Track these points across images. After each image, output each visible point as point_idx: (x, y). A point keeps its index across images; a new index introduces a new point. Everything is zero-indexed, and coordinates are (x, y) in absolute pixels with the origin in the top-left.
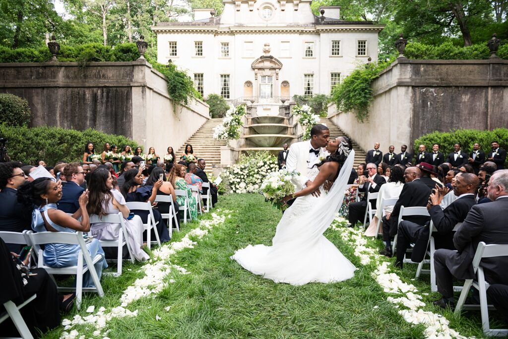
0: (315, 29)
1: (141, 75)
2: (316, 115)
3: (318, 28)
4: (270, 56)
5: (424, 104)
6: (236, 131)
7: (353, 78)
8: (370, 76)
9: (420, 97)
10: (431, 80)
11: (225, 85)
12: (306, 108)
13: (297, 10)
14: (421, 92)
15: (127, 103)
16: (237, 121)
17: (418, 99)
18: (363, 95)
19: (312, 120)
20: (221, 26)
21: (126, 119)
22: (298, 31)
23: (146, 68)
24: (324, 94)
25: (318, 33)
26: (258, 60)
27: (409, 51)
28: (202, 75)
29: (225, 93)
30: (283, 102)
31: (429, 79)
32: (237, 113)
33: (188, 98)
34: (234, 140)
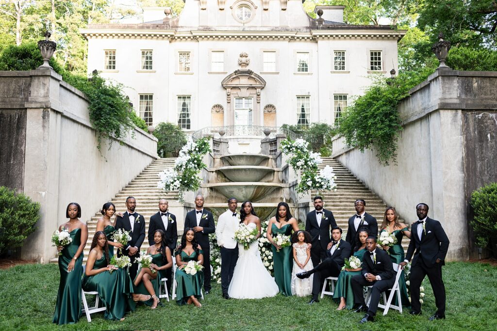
0: (311, 34)
1: (42, 92)
2: (316, 153)
3: (314, 34)
4: (249, 70)
5: (482, 137)
6: (193, 178)
7: (370, 98)
8: (396, 95)
9: (475, 125)
10: (490, 101)
11: (184, 110)
12: (300, 142)
13: (285, 10)
14: (475, 119)
15: (18, 134)
16: (196, 161)
17: (471, 129)
18: (388, 123)
19: (310, 161)
20: (179, 30)
21: (14, 160)
22: (287, 37)
23: (52, 81)
24: (325, 123)
25: (314, 39)
26: (231, 75)
27: (454, 58)
28: (151, 97)
29: (184, 121)
30: (267, 134)
31: (486, 99)
32: (197, 149)
33: (122, 127)
34: (190, 192)
